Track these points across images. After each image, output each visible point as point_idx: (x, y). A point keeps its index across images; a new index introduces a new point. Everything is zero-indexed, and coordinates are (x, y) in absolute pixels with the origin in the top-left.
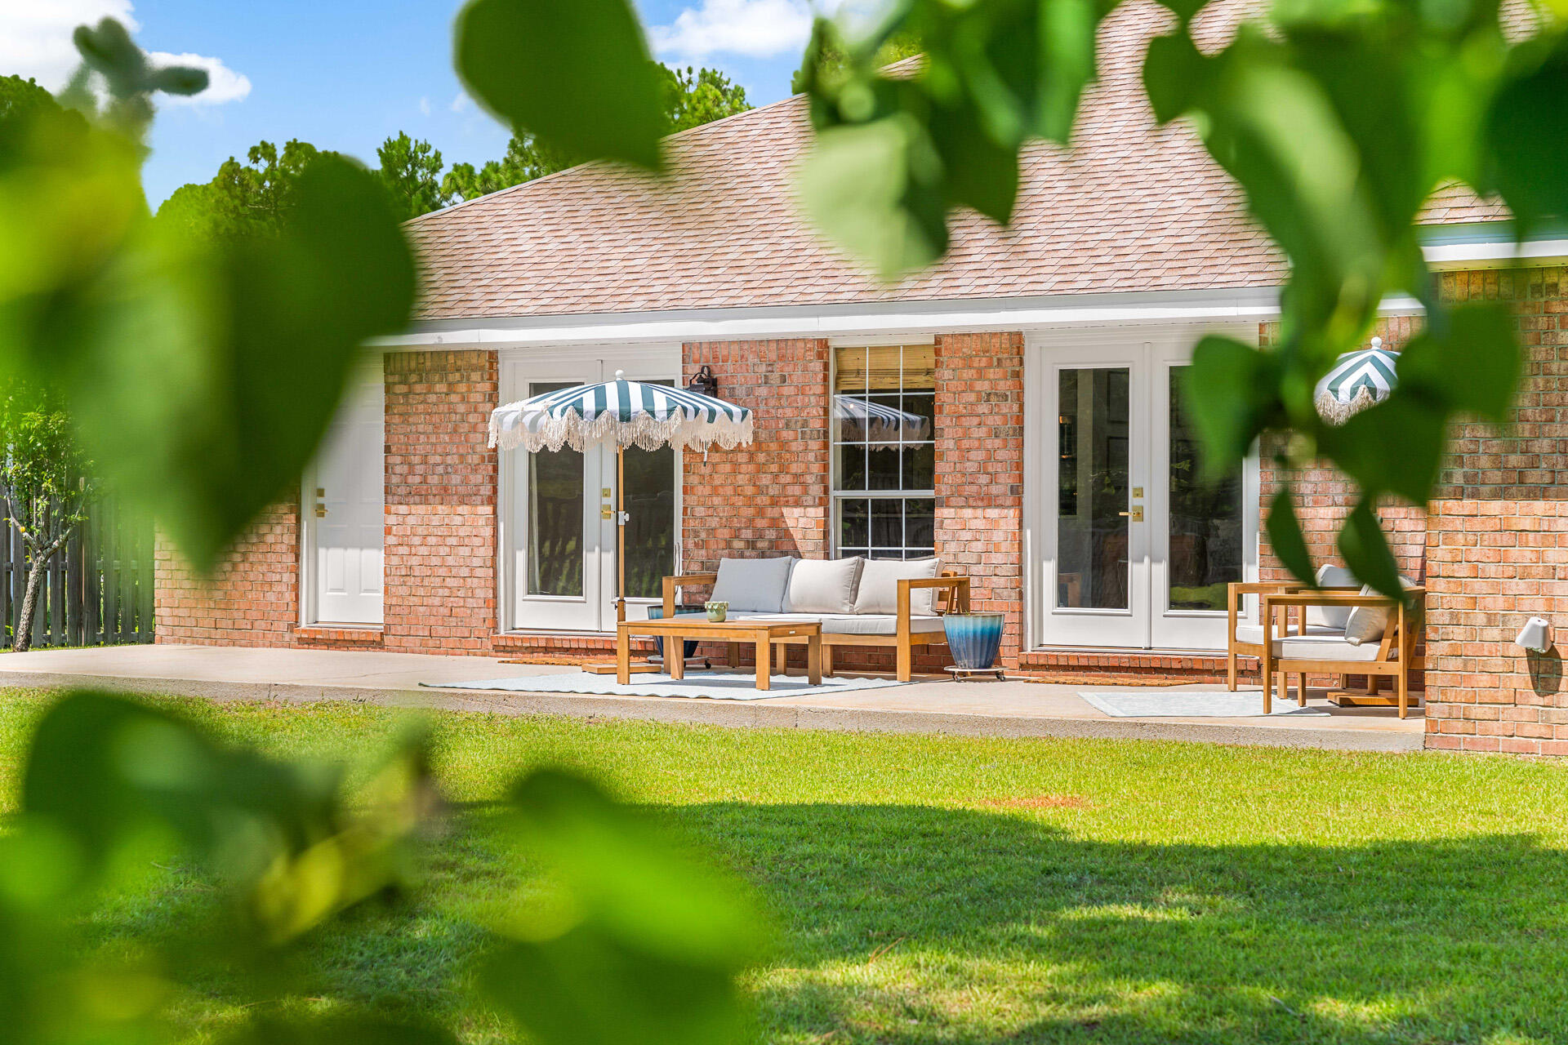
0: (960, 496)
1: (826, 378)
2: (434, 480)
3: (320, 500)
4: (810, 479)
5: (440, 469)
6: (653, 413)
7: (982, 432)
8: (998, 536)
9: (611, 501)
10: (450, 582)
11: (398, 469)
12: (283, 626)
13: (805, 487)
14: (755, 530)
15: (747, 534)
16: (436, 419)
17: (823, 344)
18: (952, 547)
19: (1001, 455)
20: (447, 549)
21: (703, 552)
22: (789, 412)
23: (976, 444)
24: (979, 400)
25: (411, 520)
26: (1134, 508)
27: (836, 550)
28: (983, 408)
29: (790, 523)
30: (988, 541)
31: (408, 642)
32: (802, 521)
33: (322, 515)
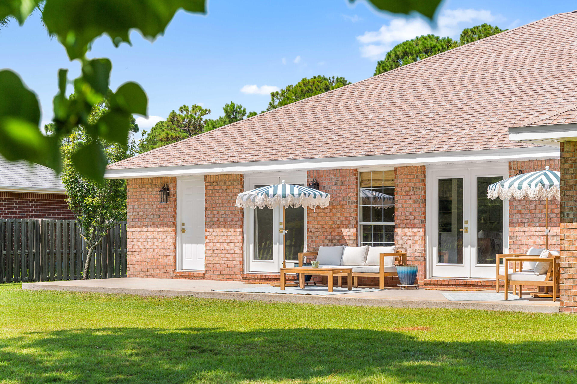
0: (403, 224)
1: (357, 183)
2: (222, 220)
3: (183, 227)
4: (351, 218)
5: (224, 216)
6: (293, 195)
7: (411, 201)
8: (417, 238)
9: (282, 226)
10: (227, 255)
11: (209, 216)
12: (170, 271)
13: (349, 220)
14: (332, 236)
15: (329, 238)
16: (222, 198)
17: (356, 170)
18: (401, 242)
19: (418, 209)
20: (226, 244)
21: (314, 244)
22: (344, 195)
23: (409, 205)
24: (410, 190)
25: (214, 234)
26: (465, 228)
27: (360, 243)
28: (411, 193)
29: (344, 234)
30: (413, 240)
31: (213, 276)
32: (349, 233)
33: (184, 232)
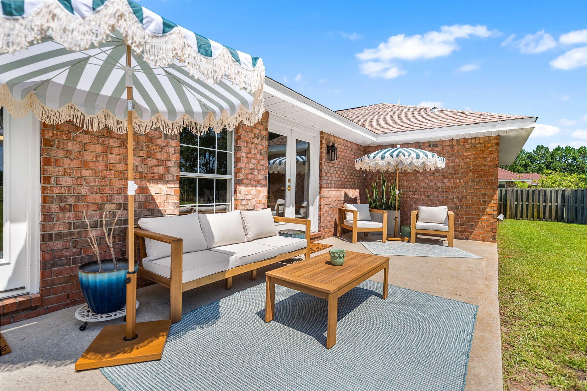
0: (247, 179)
4: (170, 164)
7: (255, 151)
8: (261, 197)
19: (263, 162)
23: (254, 156)
24: (255, 137)
26: (288, 186)
28: (256, 141)
29: (156, 191)
30: (257, 199)
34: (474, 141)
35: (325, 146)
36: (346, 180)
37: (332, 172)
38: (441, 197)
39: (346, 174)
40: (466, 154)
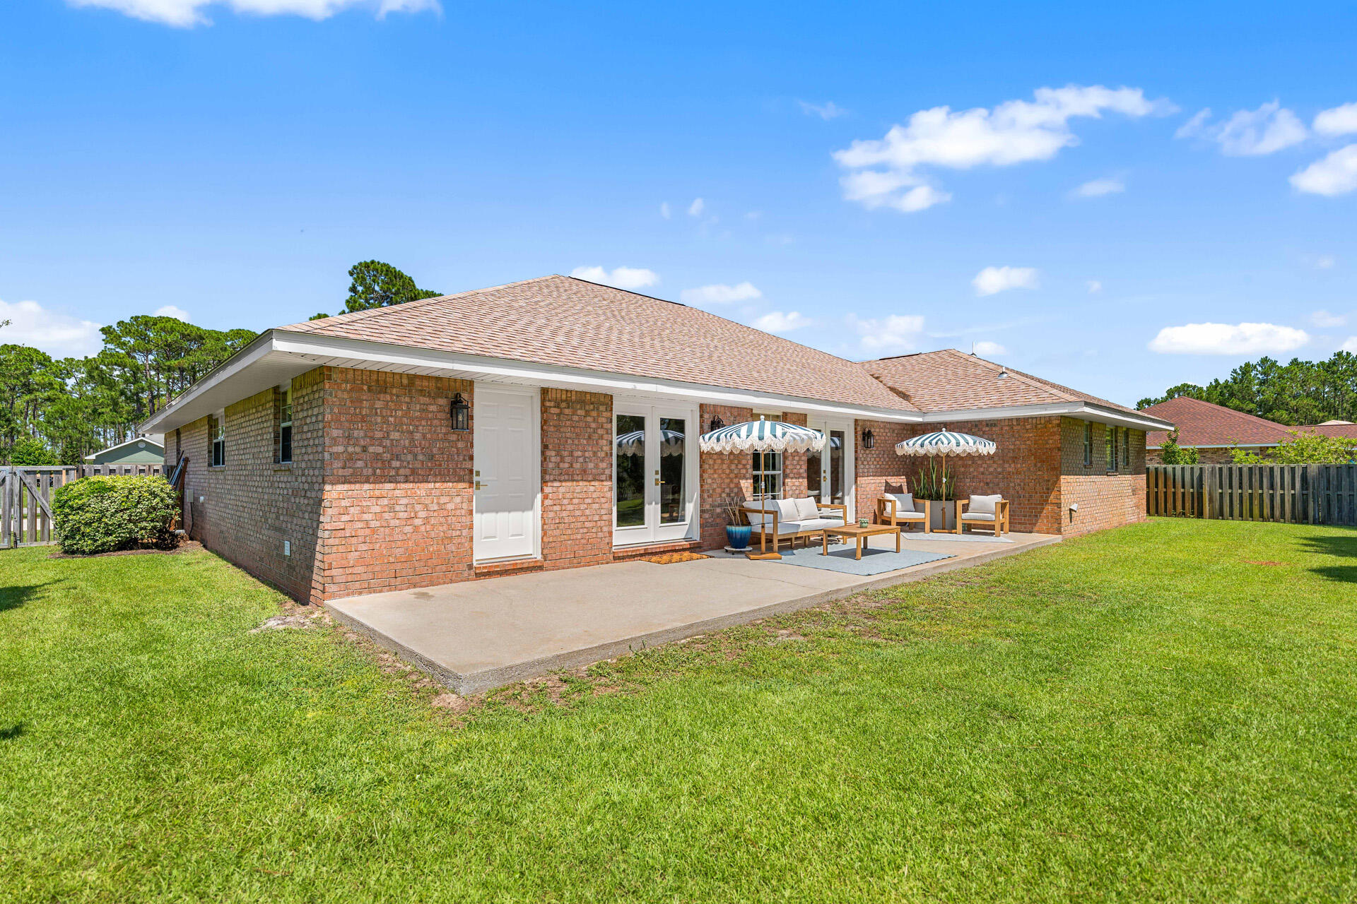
0: (792, 473)
2: (577, 466)
3: (477, 479)
4: (749, 467)
5: (581, 460)
8: (803, 487)
9: (659, 477)
11: (554, 459)
13: (746, 469)
14: (731, 488)
15: (728, 490)
16: (577, 430)
17: (752, 410)
18: (791, 493)
19: (803, 458)
20: (585, 506)
21: (711, 499)
23: (797, 454)
25: (562, 490)
26: (824, 477)
29: (742, 485)
32: (746, 484)
33: (478, 489)
34: (1034, 421)
35: (860, 433)
36: (887, 467)
37: (869, 459)
38: (1001, 485)
39: (887, 459)
40: (1027, 435)
